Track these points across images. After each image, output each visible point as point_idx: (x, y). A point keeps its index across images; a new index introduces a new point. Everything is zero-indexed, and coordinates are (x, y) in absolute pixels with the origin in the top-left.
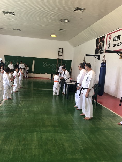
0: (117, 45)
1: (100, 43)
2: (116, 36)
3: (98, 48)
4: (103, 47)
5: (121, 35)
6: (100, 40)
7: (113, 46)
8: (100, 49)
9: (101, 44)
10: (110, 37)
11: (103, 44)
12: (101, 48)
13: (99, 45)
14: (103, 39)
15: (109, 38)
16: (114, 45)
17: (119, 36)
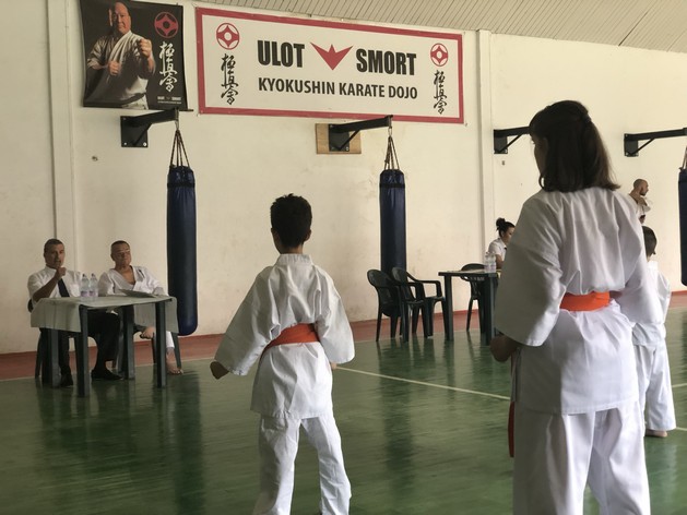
0: (287, 86)
1: (131, 35)
2: (275, 44)
3: (115, 66)
4: (178, 76)
5: (303, 46)
6: (124, 21)
7: (261, 84)
8: (143, 82)
9: (147, 46)
10: (227, 30)
12: (154, 79)
13: (118, 48)
14: (158, 24)
15: (220, 36)
16: (267, 84)
17: (295, 50)
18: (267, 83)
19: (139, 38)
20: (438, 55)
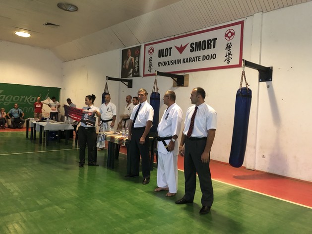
0: (166, 64)
1: (131, 57)
2: (163, 49)
3: (127, 67)
4: (138, 67)
5: (172, 48)
6: (130, 53)
8: (132, 70)
9: (133, 60)
10: (151, 49)
11: (137, 60)
12: (134, 68)
13: (128, 61)
15: (149, 51)
17: (169, 50)
18: (160, 64)
19: (132, 57)
20: (229, 35)
